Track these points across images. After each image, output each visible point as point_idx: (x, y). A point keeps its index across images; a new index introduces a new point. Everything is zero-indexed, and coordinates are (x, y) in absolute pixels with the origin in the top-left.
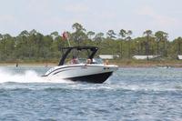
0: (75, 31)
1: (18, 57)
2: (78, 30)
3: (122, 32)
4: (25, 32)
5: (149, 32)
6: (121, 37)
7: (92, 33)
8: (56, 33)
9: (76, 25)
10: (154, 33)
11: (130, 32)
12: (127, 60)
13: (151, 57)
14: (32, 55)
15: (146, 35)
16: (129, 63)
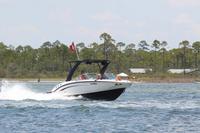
0: (103, 42)
1: (40, 71)
2: (107, 41)
3: (156, 43)
4: (47, 43)
5: (185, 43)
6: (154, 49)
7: (122, 44)
8: (81, 45)
9: (104, 35)
10: (191, 44)
11: (164, 42)
12: (161, 74)
13: (188, 70)
14: (56, 69)
15: (182, 46)
16: (163, 77)
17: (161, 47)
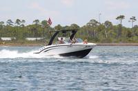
3: (18, 21)
5: (37, 21)
6: (17, 25)
10: (41, 22)
11: (24, 21)
12: (22, 41)
13: (39, 39)
15: (35, 23)
17: (21, 24)
